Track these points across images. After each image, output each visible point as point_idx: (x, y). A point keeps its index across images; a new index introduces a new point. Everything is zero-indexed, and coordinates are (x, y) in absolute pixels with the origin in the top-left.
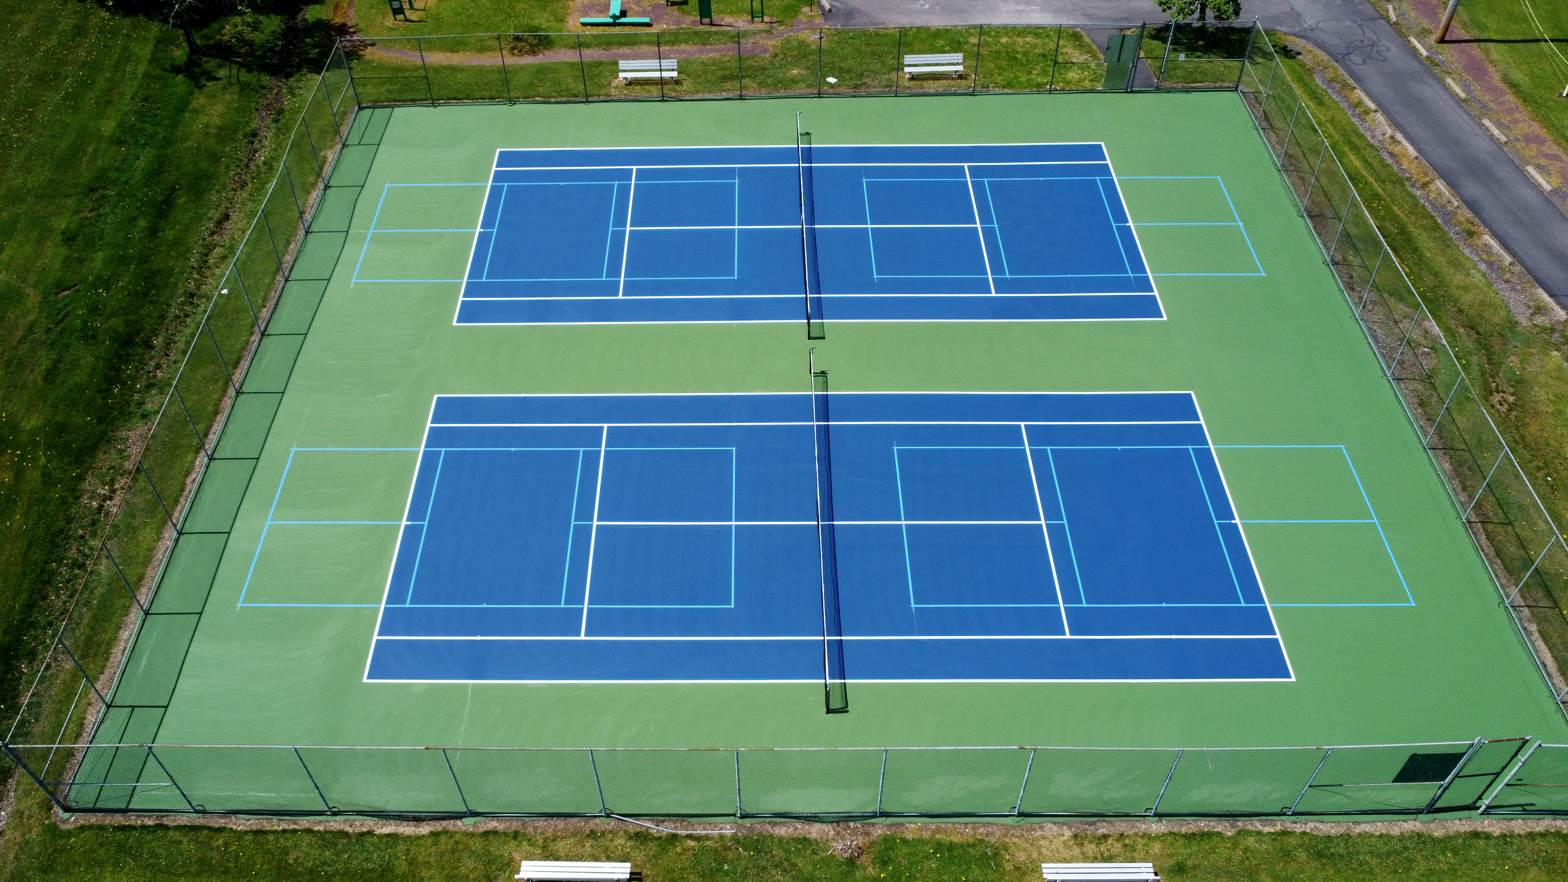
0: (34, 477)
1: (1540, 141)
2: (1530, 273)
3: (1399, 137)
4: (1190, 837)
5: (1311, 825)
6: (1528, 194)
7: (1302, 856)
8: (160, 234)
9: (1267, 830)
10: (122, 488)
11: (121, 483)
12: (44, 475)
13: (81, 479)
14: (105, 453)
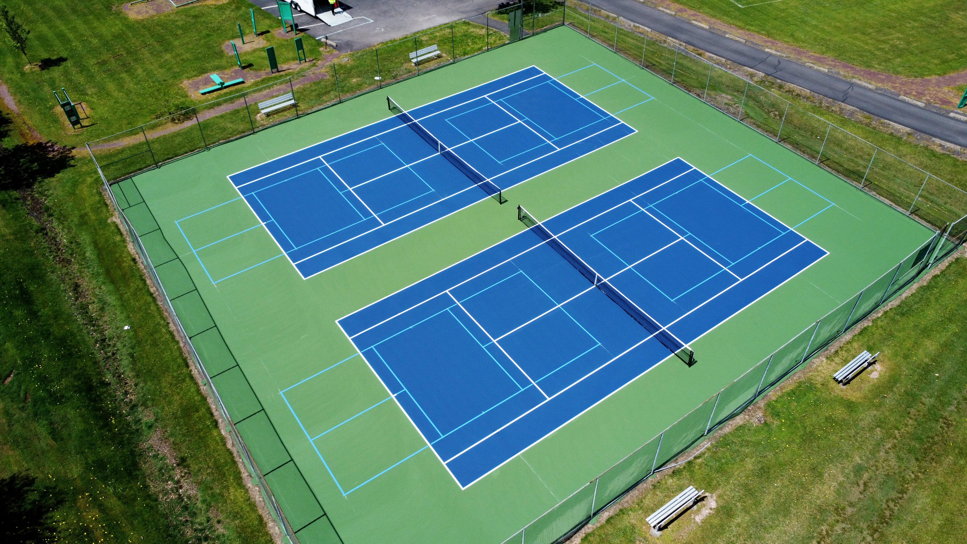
0: (113, 503)
1: (685, 11)
2: (735, 62)
3: (637, 25)
4: (861, 333)
5: (889, 304)
6: (703, 32)
7: (898, 317)
8: (39, 314)
9: (880, 315)
10: (182, 477)
11: (177, 474)
12: (119, 499)
13: (146, 487)
14: (145, 463)
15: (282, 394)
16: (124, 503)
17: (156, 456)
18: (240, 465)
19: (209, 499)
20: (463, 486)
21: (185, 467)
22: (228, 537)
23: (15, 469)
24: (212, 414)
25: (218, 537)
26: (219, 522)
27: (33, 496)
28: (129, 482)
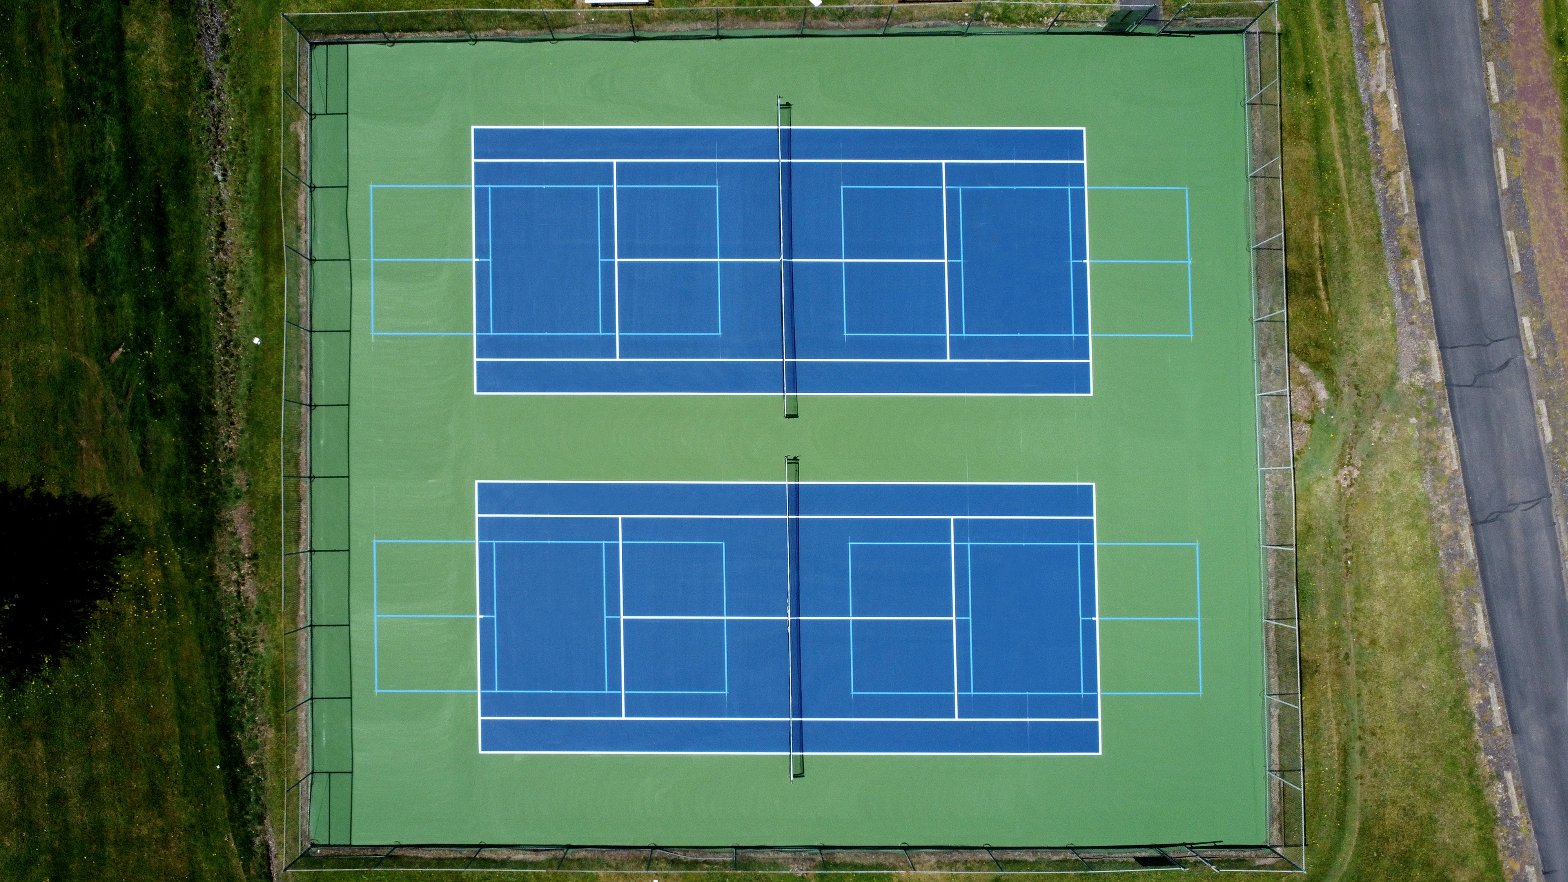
0: (178, 574)
2: (1435, 315)
3: (1391, 95)
8: (169, 258)
10: (248, 574)
11: (246, 567)
12: (184, 570)
13: (212, 566)
14: (220, 537)
15: (374, 544)
16: (186, 577)
17: (233, 534)
18: (302, 599)
19: (262, 612)
20: (483, 749)
21: (254, 565)
22: (264, 661)
23: (99, 489)
24: (299, 526)
25: (256, 655)
26: (262, 641)
27: (108, 530)
28: (198, 553)
